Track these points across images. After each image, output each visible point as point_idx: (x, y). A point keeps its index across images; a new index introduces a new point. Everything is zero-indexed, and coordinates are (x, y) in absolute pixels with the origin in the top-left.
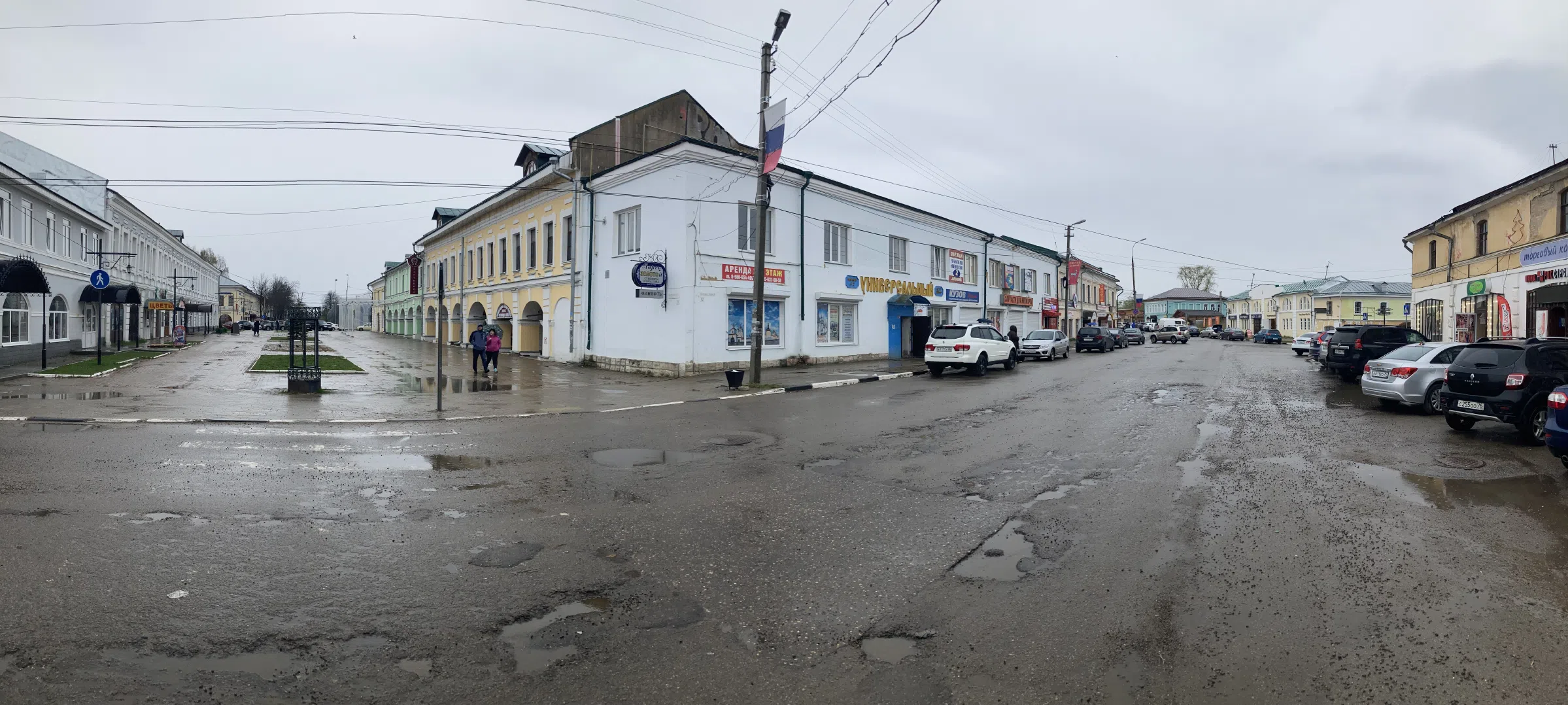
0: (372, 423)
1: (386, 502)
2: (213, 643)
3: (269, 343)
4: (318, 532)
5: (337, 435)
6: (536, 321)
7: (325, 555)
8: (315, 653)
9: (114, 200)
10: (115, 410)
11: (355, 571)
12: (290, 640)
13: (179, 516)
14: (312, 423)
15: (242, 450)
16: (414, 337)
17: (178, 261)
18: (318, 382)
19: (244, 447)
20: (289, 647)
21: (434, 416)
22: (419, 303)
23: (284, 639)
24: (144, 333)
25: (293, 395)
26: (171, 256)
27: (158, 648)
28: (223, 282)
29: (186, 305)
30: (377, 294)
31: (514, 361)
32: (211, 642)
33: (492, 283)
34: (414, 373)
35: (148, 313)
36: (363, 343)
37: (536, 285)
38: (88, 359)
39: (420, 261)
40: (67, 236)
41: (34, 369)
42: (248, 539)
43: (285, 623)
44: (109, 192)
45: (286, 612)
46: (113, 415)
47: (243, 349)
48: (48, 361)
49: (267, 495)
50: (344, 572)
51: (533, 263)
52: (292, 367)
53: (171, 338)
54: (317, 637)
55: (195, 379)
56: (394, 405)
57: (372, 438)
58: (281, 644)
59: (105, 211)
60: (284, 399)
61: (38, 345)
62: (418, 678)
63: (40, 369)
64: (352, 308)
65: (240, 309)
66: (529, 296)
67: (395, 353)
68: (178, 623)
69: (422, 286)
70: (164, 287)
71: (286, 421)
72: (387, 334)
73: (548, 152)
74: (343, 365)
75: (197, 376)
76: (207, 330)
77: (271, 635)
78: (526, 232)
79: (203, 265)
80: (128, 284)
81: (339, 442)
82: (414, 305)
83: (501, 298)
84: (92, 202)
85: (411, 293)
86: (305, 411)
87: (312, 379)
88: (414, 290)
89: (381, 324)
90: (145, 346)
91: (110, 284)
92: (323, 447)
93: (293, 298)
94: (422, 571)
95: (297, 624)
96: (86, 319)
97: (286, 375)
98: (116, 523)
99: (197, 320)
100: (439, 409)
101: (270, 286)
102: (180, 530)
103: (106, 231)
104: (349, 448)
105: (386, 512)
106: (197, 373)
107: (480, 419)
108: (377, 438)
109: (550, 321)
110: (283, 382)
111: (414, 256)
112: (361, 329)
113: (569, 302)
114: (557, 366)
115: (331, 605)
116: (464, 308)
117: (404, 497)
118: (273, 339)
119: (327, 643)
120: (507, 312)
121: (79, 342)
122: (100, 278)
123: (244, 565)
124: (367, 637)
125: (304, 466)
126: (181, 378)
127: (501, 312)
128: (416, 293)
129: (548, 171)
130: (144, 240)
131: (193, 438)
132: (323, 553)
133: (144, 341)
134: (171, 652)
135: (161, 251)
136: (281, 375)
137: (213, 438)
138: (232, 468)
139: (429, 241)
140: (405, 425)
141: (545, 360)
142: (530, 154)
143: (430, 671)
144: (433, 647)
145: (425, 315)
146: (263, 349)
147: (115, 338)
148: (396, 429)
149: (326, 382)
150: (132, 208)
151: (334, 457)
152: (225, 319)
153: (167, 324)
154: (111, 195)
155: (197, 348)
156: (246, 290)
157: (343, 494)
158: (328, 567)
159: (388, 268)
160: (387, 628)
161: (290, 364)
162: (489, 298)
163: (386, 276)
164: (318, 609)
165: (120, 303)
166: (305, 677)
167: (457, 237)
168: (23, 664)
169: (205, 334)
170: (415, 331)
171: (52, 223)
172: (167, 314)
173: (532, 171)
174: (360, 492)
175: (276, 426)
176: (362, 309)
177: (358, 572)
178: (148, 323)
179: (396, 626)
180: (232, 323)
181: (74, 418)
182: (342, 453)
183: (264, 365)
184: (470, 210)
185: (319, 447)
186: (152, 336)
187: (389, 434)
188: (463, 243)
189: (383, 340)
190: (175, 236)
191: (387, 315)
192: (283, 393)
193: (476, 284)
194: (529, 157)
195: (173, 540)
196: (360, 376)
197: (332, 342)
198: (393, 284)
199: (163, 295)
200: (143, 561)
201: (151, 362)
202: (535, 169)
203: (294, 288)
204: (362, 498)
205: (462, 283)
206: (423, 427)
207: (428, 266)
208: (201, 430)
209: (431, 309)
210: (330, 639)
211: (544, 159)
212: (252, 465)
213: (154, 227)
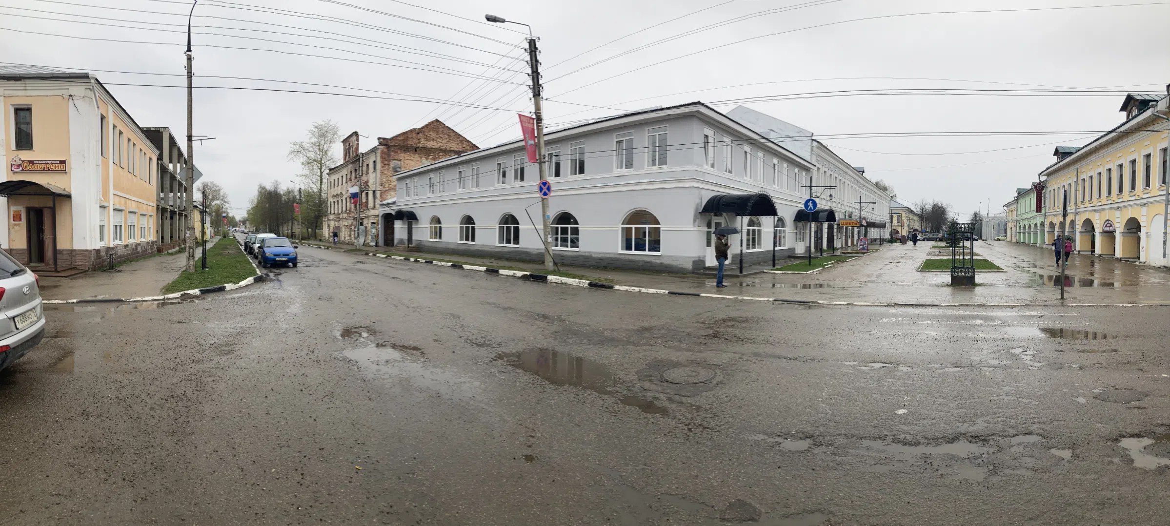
0: (1014, 306)
1: (1031, 357)
2: (928, 439)
3: (931, 250)
4: (986, 375)
5: (990, 314)
6: (1134, 233)
7: (992, 389)
8: (992, 443)
9: (818, 148)
10: (829, 296)
11: (1013, 398)
12: (975, 437)
13: (891, 366)
14: (971, 306)
15: (924, 324)
16: (1038, 245)
17: (861, 190)
18: (973, 277)
19: (926, 322)
20: (975, 441)
21: (1059, 302)
22: (1042, 219)
23: (971, 436)
24: (838, 244)
25: (956, 287)
26: (856, 187)
27: (895, 441)
28: (893, 205)
29: (867, 222)
30: (1010, 213)
31: (1117, 265)
32: (926, 438)
33: (1100, 204)
34: (1040, 272)
35: (840, 228)
36: (1001, 250)
37: (1134, 205)
38: (800, 261)
39: (1043, 187)
40: (786, 174)
41: (767, 268)
42: (939, 379)
43: (971, 427)
44: (814, 142)
45: (970, 421)
46: (829, 299)
47: (911, 255)
48: (776, 262)
49: (947, 352)
50: (1006, 398)
51: (1133, 187)
52: (954, 267)
53: (855, 247)
54: (992, 435)
55: (879, 276)
56: (1027, 294)
57: (1015, 316)
58: (970, 439)
59: (811, 156)
60: (949, 290)
61: (771, 251)
62: (1063, 459)
63: (771, 268)
64: (992, 223)
65: (906, 225)
66: (1129, 214)
67: (1025, 257)
68: (905, 428)
69: (1045, 206)
70: (851, 210)
71: (954, 304)
72: (1018, 243)
73: (1148, 98)
74: (989, 266)
75: (882, 274)
76: (882, 241)
77: (964, 434)
78: (1128, 163)
79: (878, 192)
80: (827, 208)
81: (993, 318)
82: (1038, 220)
83: (1107, 215)
84: (802, 150)
85: (1037, 212)
86: (963, 297)
87: (969, 275)
88: (1039, 209)
89: (1014, 235)
90: (838, 253)
91: (817, 209)
92: (981, 322)
93: (947, 217)
94: (1060, 399)
95: (980, 427)
96: (798, 233)
97: (950, 273)
98: (851, 368)
99: (874, 233)
100: (1062, 297)
101: (929, 207)
102: (895, 373)
103: (811, 170)
104: (1000, 322)
105: (1031, 363)
106: (882, 272)
107: (1093, 306)
108: (1019, 316)
109: (1147, 233)
110: (947, 278)
111: (1039, 183)
112: (998, 240)
113: (1163, 218)
114: (1152, 269)
115: (1000, 417)
116: (1077, 223)
117: (1043, 355)
118: (934, 247)
119: (1000, 438)
120: (1111, 226)
121: (793, 249)
122: (810, 204)
123: (939, 394)
124: (1027, 436)
125: (970, 334)
126: (869, 276)
127: (1106, 226)
128: (1040, 212)
129: (1148, 113)
130: (837, 176)
131: (890, 316)
132: (991, 387)
133: (837, 249)
134: (904, 443)
135: (849, 183)
136: (946, 273)
137: (903, 316)
138: (919, 335)
139: (1051, 172)
140: (1038, 308)
141: (1142, 264)
142: (1132, 101)
143: (1072, 456)
144: (1072, 444)
145: (1047, 229)
146: (927, 255)
147: (817, 246)
148: (1032, 311)
149: (978, 278)
150: (831, 153)
151: (990, 329)
152: (894, 232)
153: (853, 237)
154: (815, 144)
155: (876, 254)
156: (911, 212)
157: (999, 351)
158: (995, 395)
159: (1019, 193)
160: (1040, 431)
161: (953, 265)
162: (1097, 215)
163: (1017, 200)
164: (991, 420)
165: (821, 222)
166: (988, 456)
167: (1072, 169)
168: (818, 445)
169: (880, 244)
170: (1039, 241)
171: (776, 166)
172: (853, 229)
173: (1134, 115)
174: (1011, 350)
175: (947, 308)
176: (999, 225)
177: (1016, 399)
178: (839, 237)
179: (1046, 430)
180: (900, 235)
181: (803, 300)
182: (995, 325)
183: (929, 266)
184: (1084, 147)
185: (978, 322)
186: (842, 246)
187: (1027, 313)
188: (1078, 173)
189: (1015, 247)
190: (859, 172)
191: (1018, 229)
192: (948, 285)
193: (1087, 204)
194: (1131, 104)
195: (891, 380)
196: (1002, 274)
197: (981, 250)
198: (1023, 204)
199: (850, 217)
200: (874, 392)
201: (844, 264)
202: (1136, 113)
203: (948, 209)
204: (1013, 355)
205: (1076, 204)
206: (1052, 309)
207: (1050, 191)
208: (893, 311)
209: (1052, 225)
210: (1001, 436)
211: (1145, 104)
212: (933, 334)
213: (844, 166)
